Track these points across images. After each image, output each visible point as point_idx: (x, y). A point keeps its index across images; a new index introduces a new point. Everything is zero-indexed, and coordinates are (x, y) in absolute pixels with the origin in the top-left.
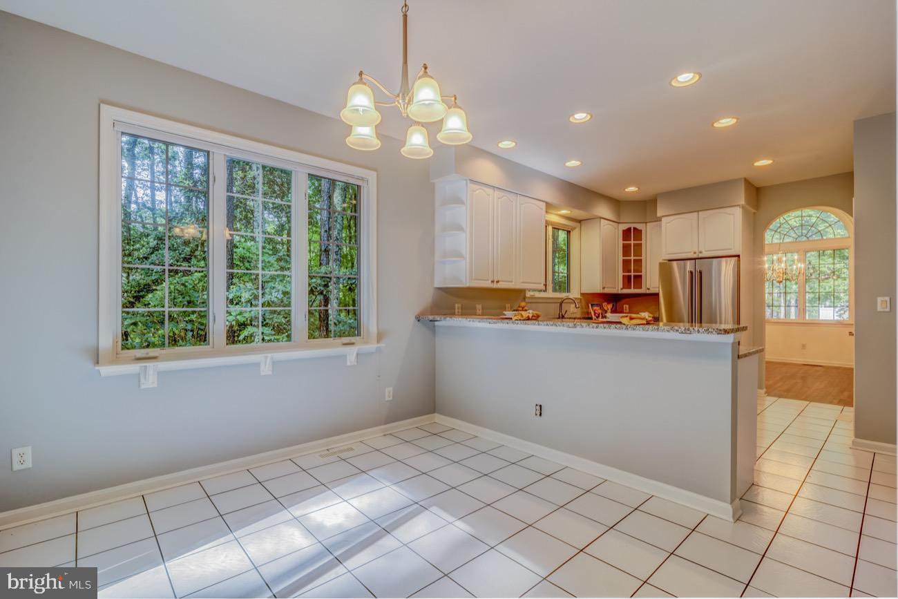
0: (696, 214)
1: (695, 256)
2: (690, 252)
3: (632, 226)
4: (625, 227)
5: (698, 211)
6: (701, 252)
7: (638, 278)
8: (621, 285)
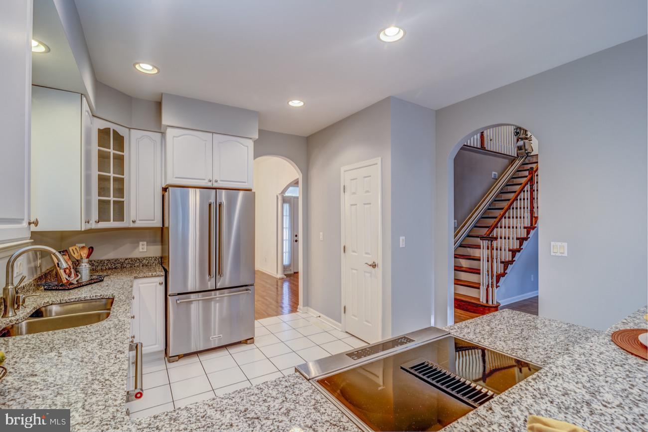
0: (211, 134)
1: (210, 185)
2: (204, 180)
3: (112, 127)
5: (213, 133)
6: (216, 181)
7: (120, 206)
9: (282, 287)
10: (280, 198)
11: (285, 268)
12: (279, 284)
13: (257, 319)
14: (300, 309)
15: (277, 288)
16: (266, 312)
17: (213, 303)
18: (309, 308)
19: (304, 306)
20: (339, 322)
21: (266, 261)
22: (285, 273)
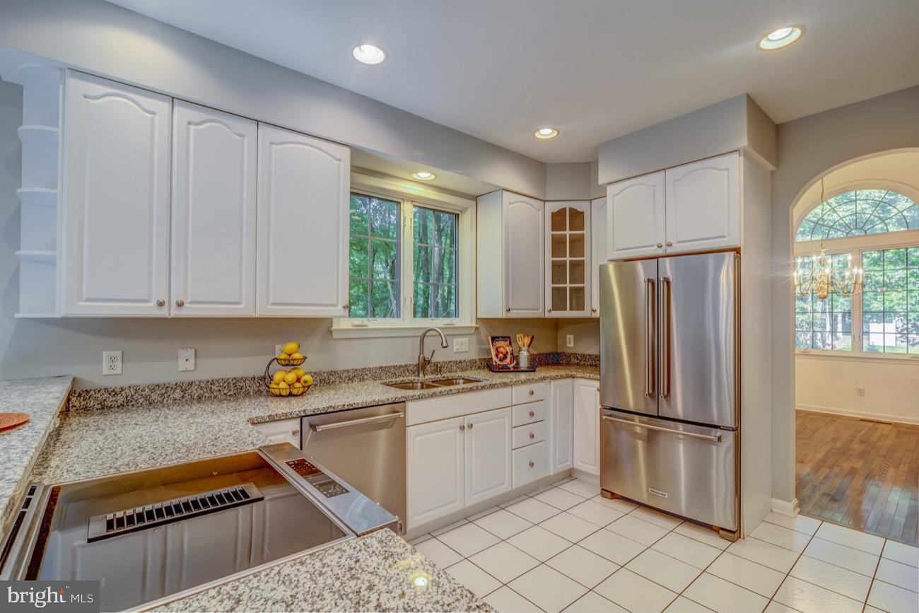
1: (660, 252)
2: (653, 246)
3: (567, 205)
4: (555, 207)
5: (665, 169)
6: (670, 245)
7: (578, 292)
8: (549, 305)
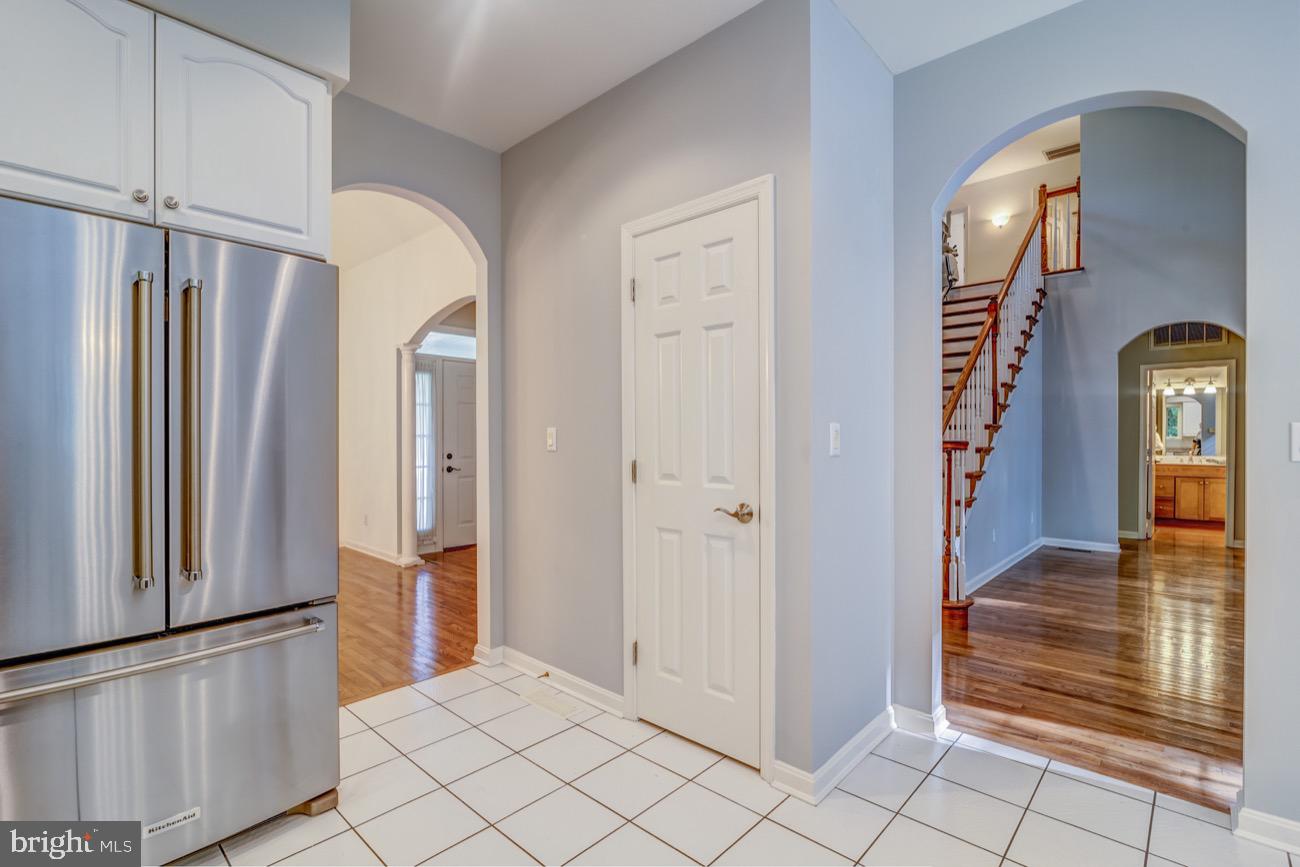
5: (155, 11)
6: (171, 206)
9: (413, 590)
10: (406, 356)
11: (421, 539)
12: (406, 581)
13: (343, 700)
14: (482, 655)
15: (400, 594)
16: (373, 674)
17: (184, 678)
18: (510, 651)
19: (494, 645)
20: (617, 692)
21: (366, 523)
22: (421, 553)
